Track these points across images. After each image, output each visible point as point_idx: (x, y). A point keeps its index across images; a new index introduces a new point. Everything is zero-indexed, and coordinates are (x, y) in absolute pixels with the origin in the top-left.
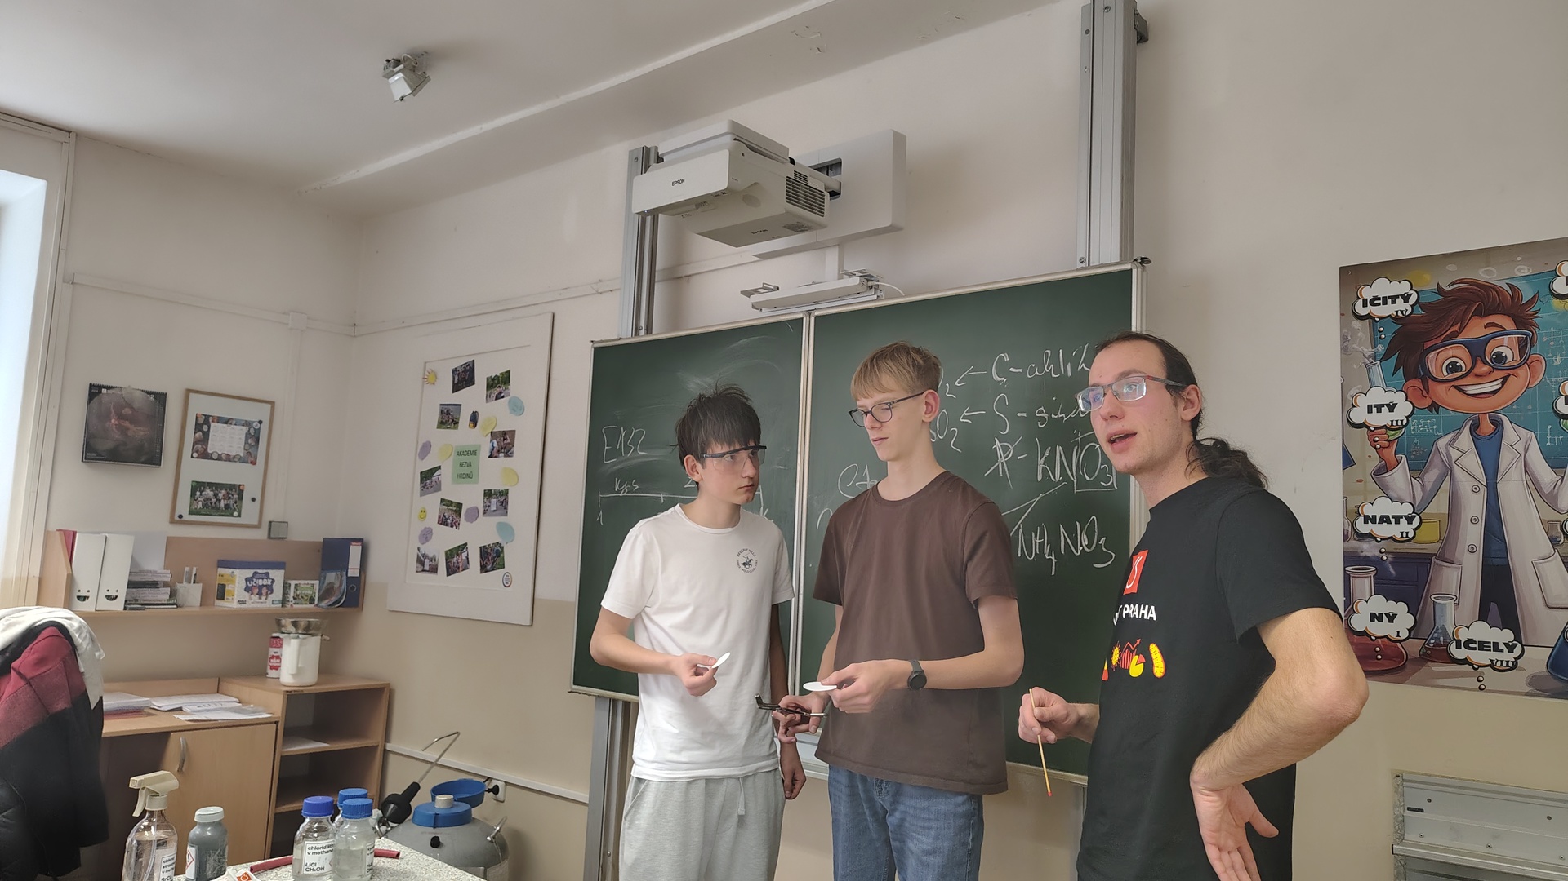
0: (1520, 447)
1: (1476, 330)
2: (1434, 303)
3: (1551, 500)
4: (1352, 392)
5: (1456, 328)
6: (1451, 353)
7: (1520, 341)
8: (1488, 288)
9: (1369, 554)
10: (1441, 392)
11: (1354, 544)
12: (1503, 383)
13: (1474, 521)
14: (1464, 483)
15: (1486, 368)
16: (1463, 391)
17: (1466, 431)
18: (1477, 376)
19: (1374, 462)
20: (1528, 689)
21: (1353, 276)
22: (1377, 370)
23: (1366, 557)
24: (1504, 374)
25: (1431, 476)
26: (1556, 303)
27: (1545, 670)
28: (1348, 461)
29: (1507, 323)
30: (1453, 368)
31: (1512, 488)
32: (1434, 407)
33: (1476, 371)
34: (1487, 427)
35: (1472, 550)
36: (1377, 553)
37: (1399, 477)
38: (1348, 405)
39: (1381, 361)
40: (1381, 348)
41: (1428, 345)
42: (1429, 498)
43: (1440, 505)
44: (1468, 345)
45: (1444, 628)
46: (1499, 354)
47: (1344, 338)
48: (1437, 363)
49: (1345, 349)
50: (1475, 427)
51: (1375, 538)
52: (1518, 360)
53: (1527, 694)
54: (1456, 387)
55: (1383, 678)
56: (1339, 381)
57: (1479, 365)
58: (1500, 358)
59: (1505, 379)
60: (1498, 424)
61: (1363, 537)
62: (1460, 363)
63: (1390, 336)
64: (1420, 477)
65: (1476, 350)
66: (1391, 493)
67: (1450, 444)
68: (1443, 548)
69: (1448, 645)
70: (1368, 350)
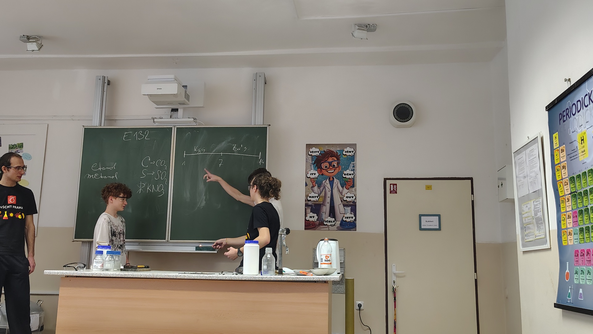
0: (337, 183)
1: (330, 160)
2: (323, 154)
3: (341, 193)
4: (307, 171)
5: (327, 159)
6: (326, 164)
7: (337, 162)
8: (333, 152)
9: (310, 204)
10: (324, 171)
11: (307, 202)
12: (334, 171)
13: (329, 197)
14: (327, 190)
15: (332, 167)
16: (328, 172)
17: (328, 179)
18: (330, 169)
19: (311, 185)
20: (337, 229)
21: (309, 146)
22: (312, 166)
23: (309, 205)
24: (335, 169)
25: (322, 188)
26: (343, 156)
27: (339, 225)
28: (306, 185)
29: (336, 159)
30: (326, 167)
31: (335, 191)
32: (322, 174)
33: (330, 168)
34: (331, 179)
35: (328, 203)
36: (311, 204)
37: (316, 188)
38: (307, 173)
39: (313, 164)
40: (313, 162)
41: (322, 162)
42: (321, 193)
43: (323, 194)
44: (329, 163)
45: (323, 218)
46: (334, 165)
47: (306, 159)
48: (323, 165)
49: (306, 161)
50: (329, 179)
51: (311, 201)
52: (337, 166)
53: (337, 230)
54: (327, 171)
55: (312, 229)
56: (305, 168)
57: (331, 166)
58: (334, 166)
59: (335, 170)
60: (333, 178)
61: (309, 201)
62: (327, 166)
63: (315, 159)
64: (320, 189)
65: (330, 164)
66: (314, 192)
67: (325, 182)
68: (323, 203)
69: (323, 222)
70: (311, 162)
